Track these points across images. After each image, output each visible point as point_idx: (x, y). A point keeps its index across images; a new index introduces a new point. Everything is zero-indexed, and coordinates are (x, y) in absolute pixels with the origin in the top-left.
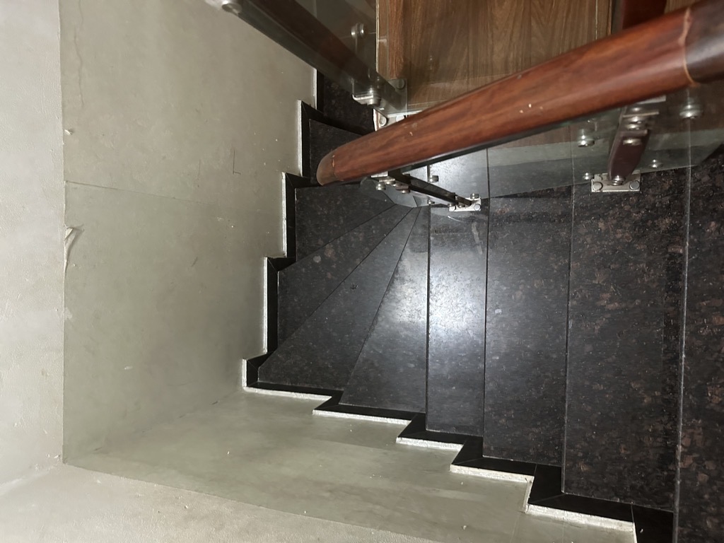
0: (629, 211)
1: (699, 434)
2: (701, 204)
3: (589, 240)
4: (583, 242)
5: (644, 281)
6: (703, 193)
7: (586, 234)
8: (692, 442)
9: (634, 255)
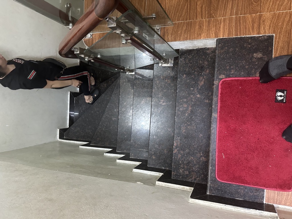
0: (170, 73)
1: (179, 142)
2: (182, 69)
3: (158, 82)
4: (156, 83)
5: (173, 96)
6: (182, 65)
7: (157, 80)
8: (177, 144)
9: (170, 87)
